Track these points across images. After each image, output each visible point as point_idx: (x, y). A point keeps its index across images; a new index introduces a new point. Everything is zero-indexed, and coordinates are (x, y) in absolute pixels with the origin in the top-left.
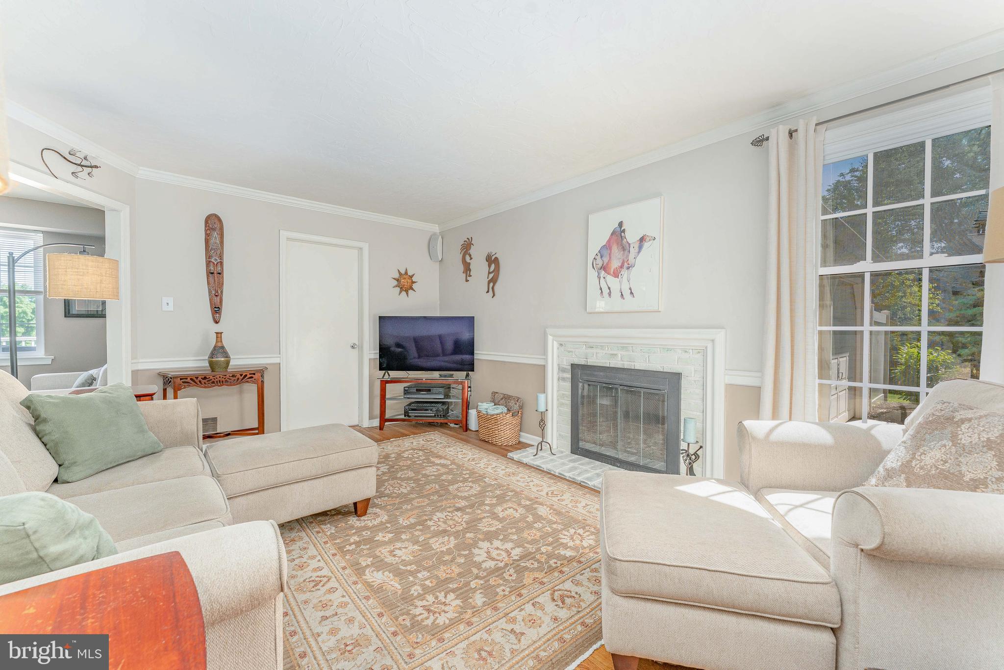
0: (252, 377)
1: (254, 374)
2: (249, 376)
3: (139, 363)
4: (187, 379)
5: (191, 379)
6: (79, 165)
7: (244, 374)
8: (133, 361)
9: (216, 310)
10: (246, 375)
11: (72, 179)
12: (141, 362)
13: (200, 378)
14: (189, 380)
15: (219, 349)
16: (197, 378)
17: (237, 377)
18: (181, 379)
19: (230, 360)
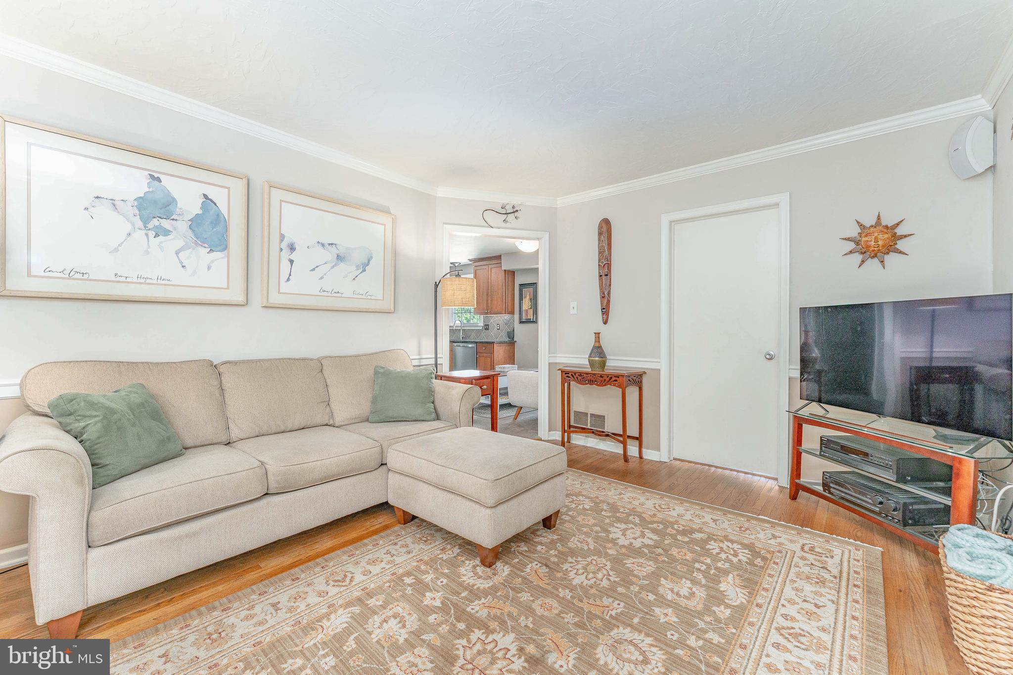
0: (616, 380)
1: (618, 377)
2: (614, 379)
3: (556, 357)
4: (569, 374)
5: (572, 375)
6: (505, 214)
7: (610, 376)
8: (550, 355)
9: (605, 311)
10: (611, 378)
11: (504, 225)
12: (559, 357)
13: (577, 375)
14: (570, 375)
15: (598, 350)
16: (575, 374)
17: (604, 378)
18: (566, 374)
19: (606, 360)
